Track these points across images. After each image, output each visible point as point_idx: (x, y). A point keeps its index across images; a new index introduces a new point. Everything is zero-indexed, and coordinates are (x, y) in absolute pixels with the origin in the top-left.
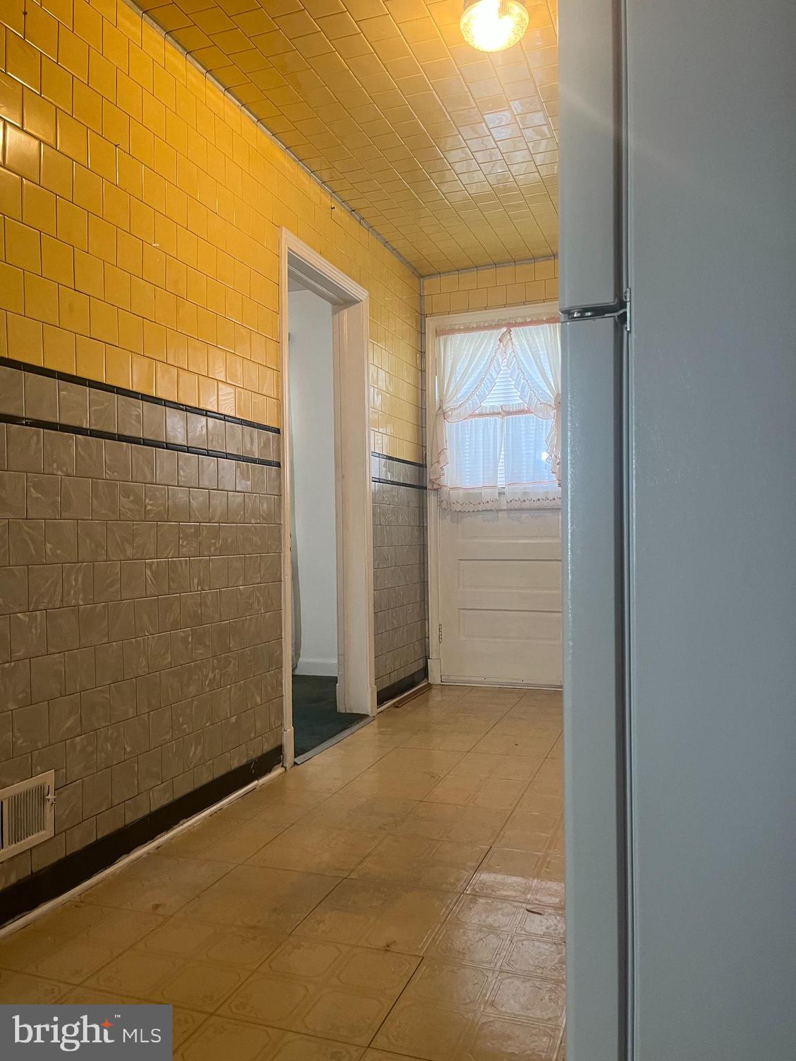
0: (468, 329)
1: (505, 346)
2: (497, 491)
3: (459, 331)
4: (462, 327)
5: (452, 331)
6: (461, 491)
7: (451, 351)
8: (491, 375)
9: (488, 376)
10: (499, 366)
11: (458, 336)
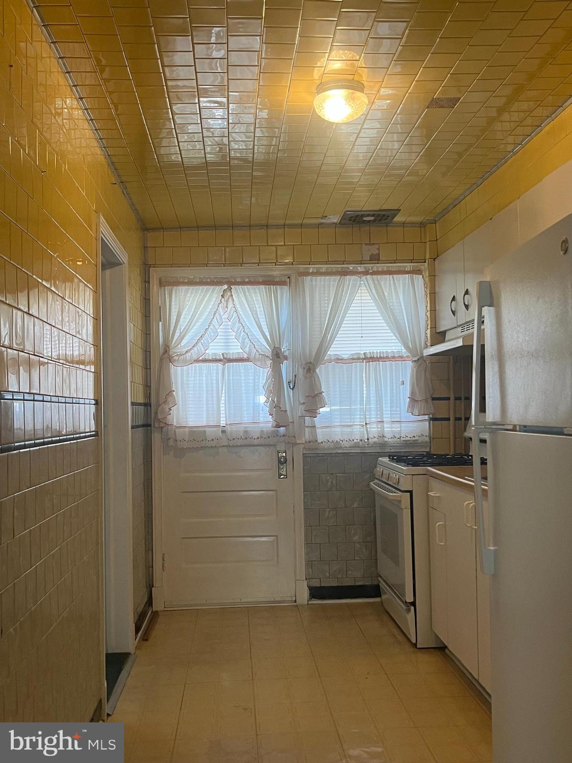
0: (191, 283)
1: (227, 301)
2: (220, 429)
3: (184, 284)
4: (186, 281)
5: (177, 283)
6: (187, 429)
7: (175, 301)
8: (214, 326)
9: (211, 327)
10: (221, 319)
11: (183, 289)
